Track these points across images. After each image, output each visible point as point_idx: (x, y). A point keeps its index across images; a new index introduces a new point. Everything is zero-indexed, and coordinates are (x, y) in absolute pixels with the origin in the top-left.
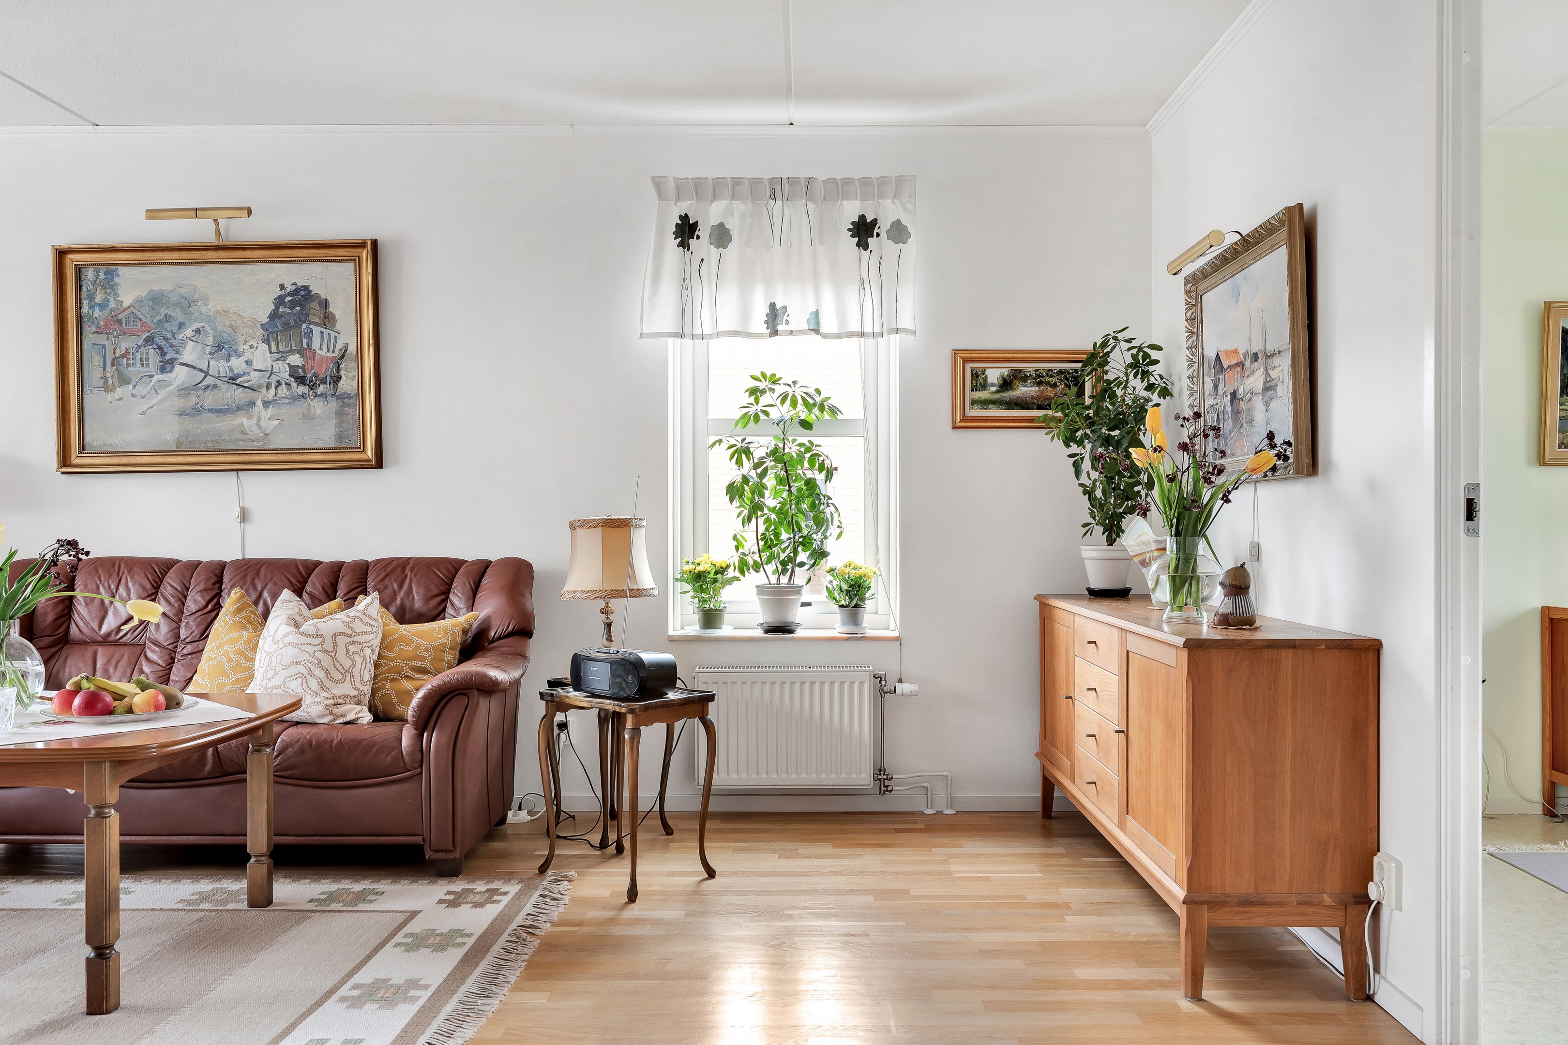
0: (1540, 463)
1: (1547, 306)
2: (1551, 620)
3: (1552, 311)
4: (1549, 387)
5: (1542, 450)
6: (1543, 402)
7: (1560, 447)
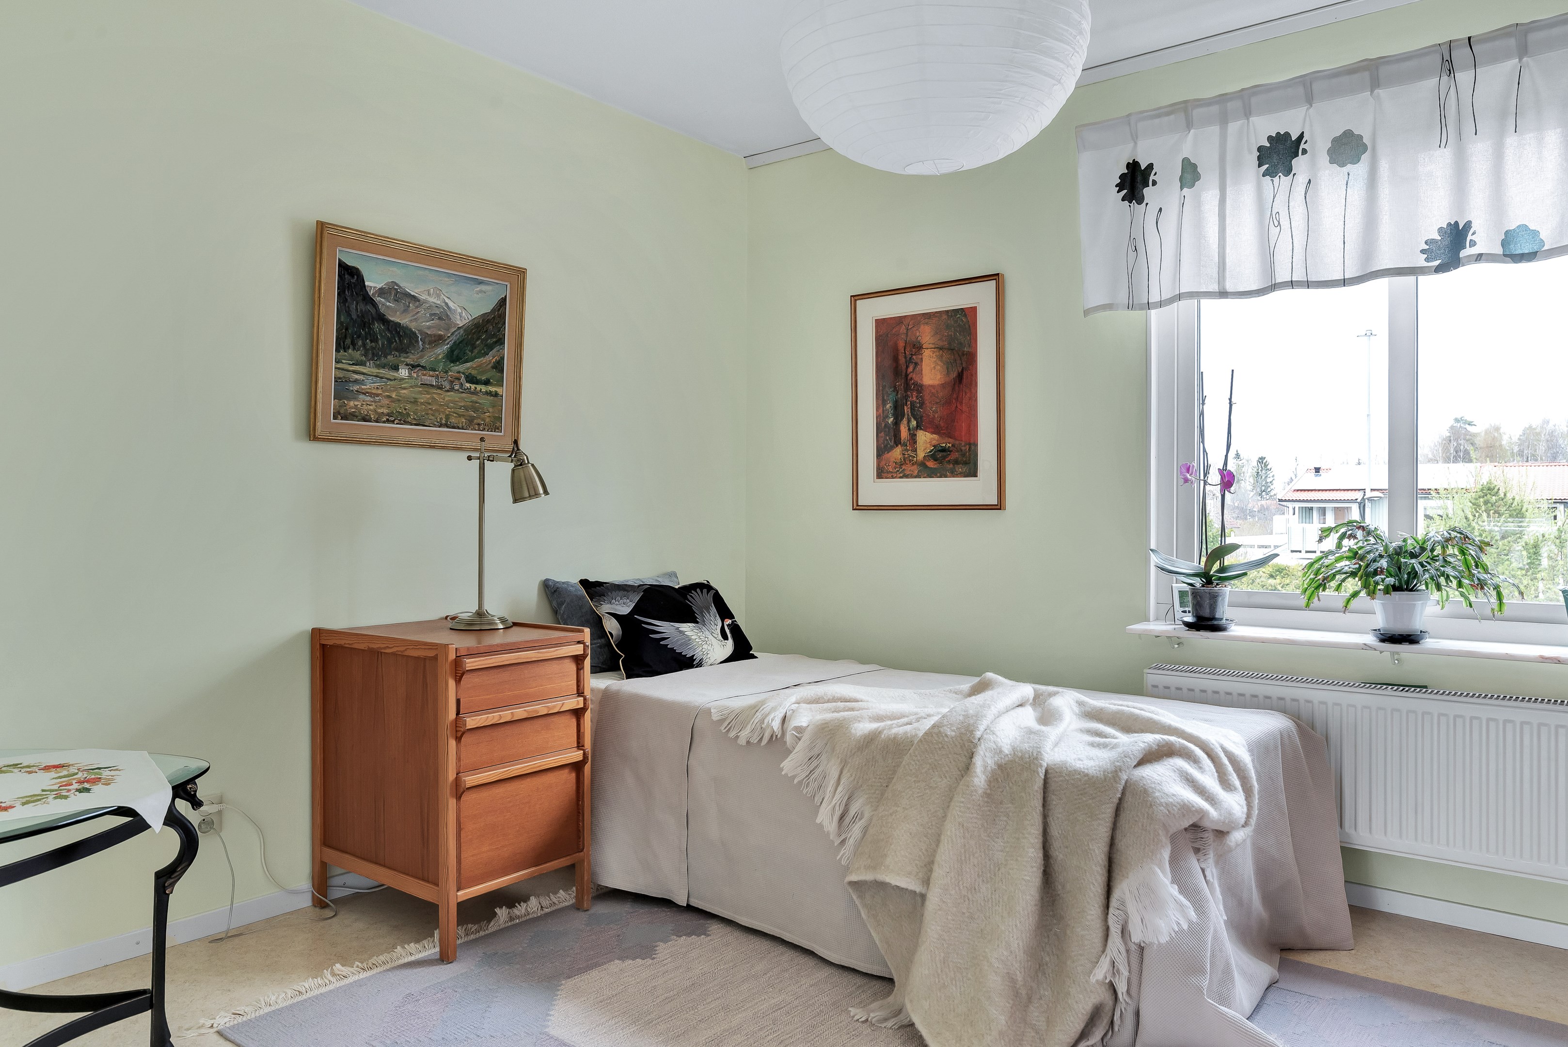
0: (310, 437)
1: (320, 227)
2: (323, 646)
3: (326, 234)
4: (322, 337)
5: (312, 420)
6: (314, 355)
7: (335, 418)
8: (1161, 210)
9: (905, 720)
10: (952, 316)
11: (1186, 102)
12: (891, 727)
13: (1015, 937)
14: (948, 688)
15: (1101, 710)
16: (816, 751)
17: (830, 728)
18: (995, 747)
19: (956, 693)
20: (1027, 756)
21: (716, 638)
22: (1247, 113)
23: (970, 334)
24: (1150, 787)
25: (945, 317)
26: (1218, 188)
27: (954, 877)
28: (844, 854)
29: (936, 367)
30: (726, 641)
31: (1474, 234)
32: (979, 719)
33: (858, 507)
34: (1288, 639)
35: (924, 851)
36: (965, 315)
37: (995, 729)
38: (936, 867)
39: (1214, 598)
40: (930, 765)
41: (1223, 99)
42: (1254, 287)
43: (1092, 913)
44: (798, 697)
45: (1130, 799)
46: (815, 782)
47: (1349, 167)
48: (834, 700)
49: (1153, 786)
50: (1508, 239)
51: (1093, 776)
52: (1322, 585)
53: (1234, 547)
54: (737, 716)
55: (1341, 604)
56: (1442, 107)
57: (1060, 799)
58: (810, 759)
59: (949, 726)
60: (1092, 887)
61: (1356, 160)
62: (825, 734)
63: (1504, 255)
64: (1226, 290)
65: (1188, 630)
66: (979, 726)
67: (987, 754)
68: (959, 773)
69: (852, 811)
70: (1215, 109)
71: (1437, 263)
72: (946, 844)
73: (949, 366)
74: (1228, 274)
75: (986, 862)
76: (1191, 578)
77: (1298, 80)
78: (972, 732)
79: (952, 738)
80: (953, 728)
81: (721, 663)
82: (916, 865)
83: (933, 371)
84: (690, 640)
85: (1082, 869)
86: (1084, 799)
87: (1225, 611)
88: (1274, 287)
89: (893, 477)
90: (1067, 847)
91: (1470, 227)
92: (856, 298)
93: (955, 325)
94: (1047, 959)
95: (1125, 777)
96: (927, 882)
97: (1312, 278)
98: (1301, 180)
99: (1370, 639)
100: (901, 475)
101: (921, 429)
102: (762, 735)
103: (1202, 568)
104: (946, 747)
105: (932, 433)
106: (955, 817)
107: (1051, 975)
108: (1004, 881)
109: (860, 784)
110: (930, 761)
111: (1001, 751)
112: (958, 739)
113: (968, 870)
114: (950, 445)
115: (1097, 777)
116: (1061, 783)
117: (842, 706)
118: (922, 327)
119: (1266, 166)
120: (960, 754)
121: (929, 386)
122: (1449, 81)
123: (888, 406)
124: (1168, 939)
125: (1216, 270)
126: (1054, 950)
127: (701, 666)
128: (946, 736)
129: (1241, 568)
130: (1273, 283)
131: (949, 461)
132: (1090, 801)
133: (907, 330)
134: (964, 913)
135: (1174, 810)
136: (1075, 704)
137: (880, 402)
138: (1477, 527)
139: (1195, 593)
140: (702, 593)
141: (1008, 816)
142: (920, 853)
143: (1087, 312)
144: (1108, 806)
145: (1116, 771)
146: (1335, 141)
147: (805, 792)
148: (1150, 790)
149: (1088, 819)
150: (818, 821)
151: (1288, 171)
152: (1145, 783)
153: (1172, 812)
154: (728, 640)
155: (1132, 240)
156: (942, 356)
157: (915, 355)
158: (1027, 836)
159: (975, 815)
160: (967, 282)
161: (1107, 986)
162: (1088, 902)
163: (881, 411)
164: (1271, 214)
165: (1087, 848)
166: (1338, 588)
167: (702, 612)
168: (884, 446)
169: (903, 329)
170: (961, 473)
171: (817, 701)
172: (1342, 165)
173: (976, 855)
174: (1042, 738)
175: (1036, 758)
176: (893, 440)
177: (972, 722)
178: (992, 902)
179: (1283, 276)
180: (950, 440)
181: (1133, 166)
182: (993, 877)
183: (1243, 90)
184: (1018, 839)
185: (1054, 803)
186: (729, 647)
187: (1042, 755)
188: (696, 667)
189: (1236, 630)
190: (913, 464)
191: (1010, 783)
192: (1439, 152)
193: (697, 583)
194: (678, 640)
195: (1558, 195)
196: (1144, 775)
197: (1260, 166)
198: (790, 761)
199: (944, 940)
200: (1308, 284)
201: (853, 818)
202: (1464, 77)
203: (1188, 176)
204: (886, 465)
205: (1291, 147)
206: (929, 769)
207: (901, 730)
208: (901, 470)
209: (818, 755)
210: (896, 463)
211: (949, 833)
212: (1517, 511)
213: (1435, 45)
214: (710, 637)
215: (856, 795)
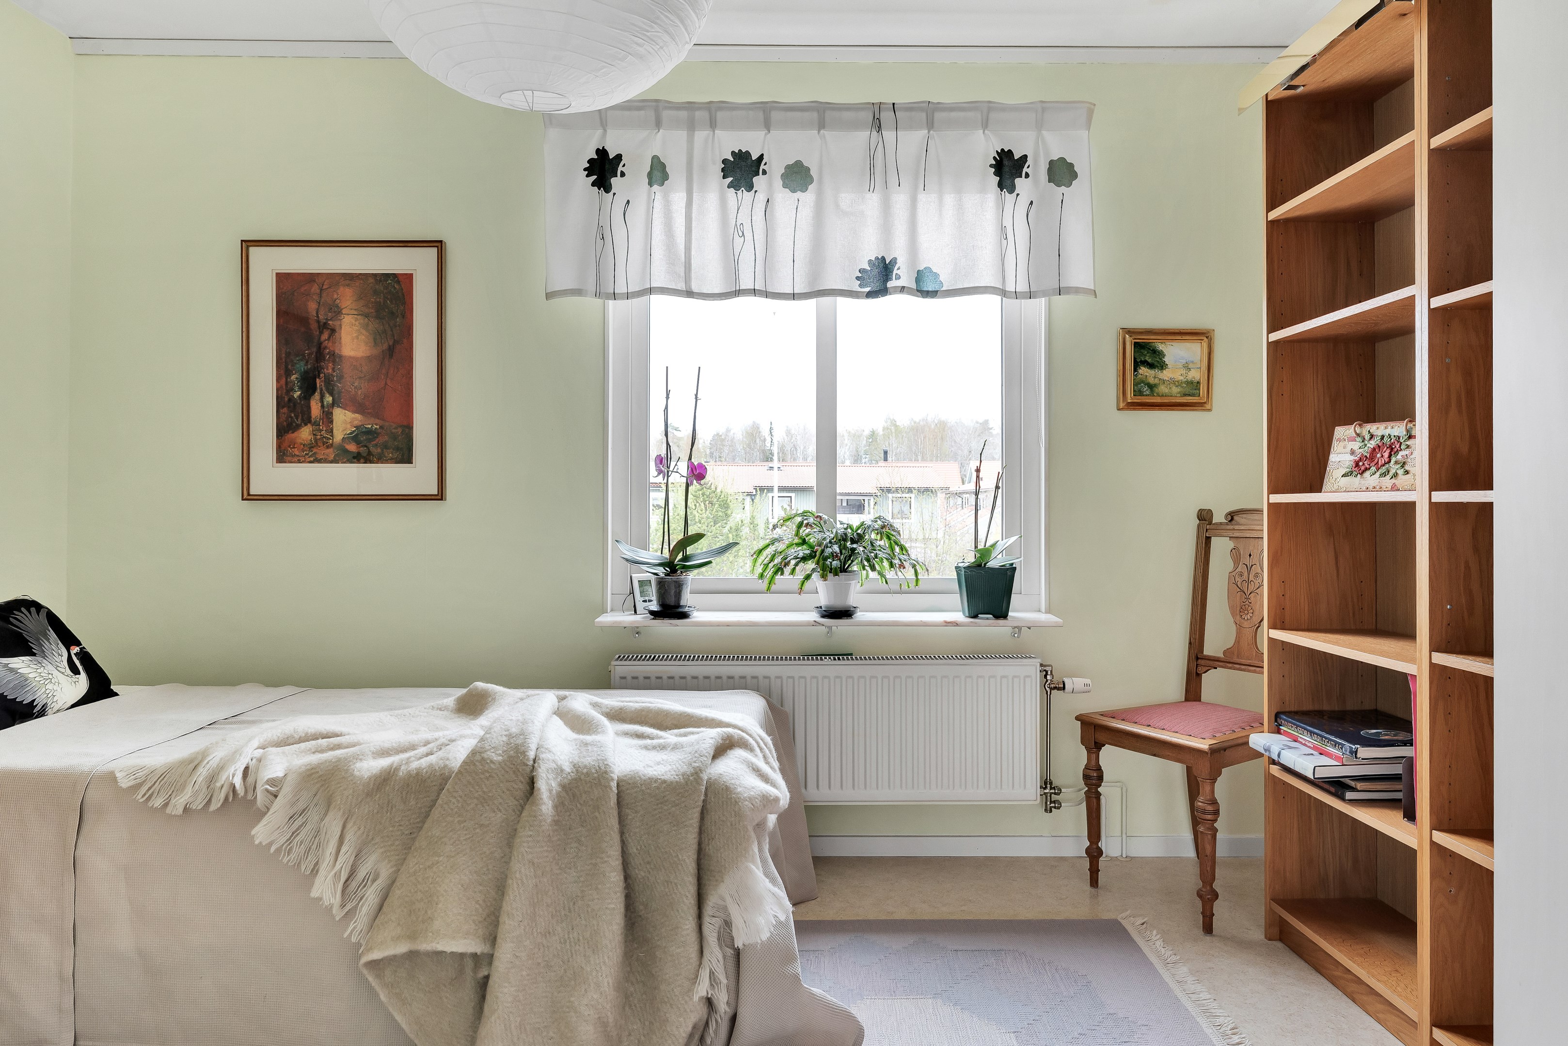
8: (628, 202)
9: (422, 750)
10: (380, 281)
11: (657, 101)
12: (408, 761)
13: (604, 976)
14: (428, 705)
15: (621, 709)
16: (301, 805)
17: (321, 773)
18: (556, 767)
19: (440, 709)
20: (593, 771)
21: (63, 673)
22: (713, 125)
23: (404, 303)
24: (730, 784)
25: (371, 280)
26: (685, 191)
27: (528, 925)
28: (355, 928)
29: (360, 337)
30: (77, 676)
31: (898, 269)
32: (527, 737)
33: (249, 497)
34: (751, 621)
35: (481, 902)
36: (398, 282)
37: (549, 747)
38: (504, 918)
39: (679, 586)
40: (477, 799)
41: (690, 106)
42: (717, 291)
43: (687, 927)
44: (261, 740)
45: (713, 799)
46: (300, 845)
47: (799, 194)
48: (315, 737)
49: (733, 782)
50: (919, 277)
51: (672, 782)
52: (779, 570)
53: (699, 536)
54: (162, 776)
55: (797, 586)
56: (872, 158)
57: (636, 812)
58: (291, 817)
59: (492, 751)
60: (685, 899)
61: (804, 189)
62: (312, 782)
63: (918, 290)
64: (690, 288)
65: (653, 619)
66: (530, 745)
67: (550, 777)
68: (516, 803)
69: (361, 874)
70: (684, 114)
71: (867, 289)
72: (516, 889)
73: (377, 337)
74: (693, 275)
75: (559, 899)
76: (654, 567)
77: (758, 105)
78: (524, 753)
79: (500, 763)
80: (498, 752)
81: (73, 706)
82: (474, 921)
83: (355, 340)
84: (26, 680)
85: (671, 883)
86: (666, 808)
87: (688, 599)
88: (738, 293)
89: (299, 462)
90: (649, 863)
91: (896, 263)
92: (249, 244)
93: (385, 291)
94: (632, 989)
95: (706, 778)
96: (492, 939)
97: (770, 289)
98: (761, 197)
99: (814, 616)
100: (312, 459)
101: (338, 406)
102: (209, 797)
103: (667, 559)
104: (494, 775)
105: (354, 412)
106: (523, 855)
107: (638, 1005)
108: (582, 916)
109: (370, 837)
110: (476, 795)
111: (562, 770)
112: (508, 763)
113: (542, 913)
114: (378, 427)
115: (677, 782)
116: (635, 795)
117: (325, 744)
118: (342, 289)
119: (731, 179)
120: (514, 781)
121: (350, 357)
122: (879, 136)
123: (293, 377)
124: (768, 935)
125: (683, 269)
126: (638, 978)
127: (43, 715)
128: (492, 762)
129: (703, 557)
130: (738, 289)
131: (376, 445)
132: (674, 809)
133: (321, 290)
134: (539, 964)
135: (756, 803)
136: (590, 706)
137: (282, 372)
138: (697, 515)
139: (661, 583)
140: (30, 613)
141: (579, 841)
142: (478, 906)
143: (549, 296)
144: (695, 810)
145: (696, 773)
146: (788, 167)
147: (285, 860)
148: (731, 786)
149: (673, 829)
150: (314, 894)
151: (750, 187)
152: (724, 780)
153: (756, 805)
154: (79, 674)
155: (600, 227)
156: (367, 325)
157: (331, 320)
158: (606, 859)
159: (546, 848)
160: (401, 245)
161: (704, 1000)
162: (681, 917)
163: (283, 381)
164: (736, 225)
165: (676, 859)
166: (793, 571)
167: (38, 640)
168: (288, 425)
169: (315, 289)
170: (391, 459)
171: (284, 742)
172: (794, 191)
173: (550, 893)
174: (602, 749)
175: (606, 772)
176: (300, 418)
177: (519, 741)
178: (570, 942)
179: (746, 283)
180: (377, 421)
181: (602, 153)
182: (568, 914)
183: (711, 102)
184: (595, 865)
185: (630, 817)
186: (82, 684)
187: (610, 767)
188: (36, 718)
189: (698, 616)
190: (328, 447)
191: (578, 805)
192: (869, 195)
193: (16, 600)
194: (9, 682)
195: (952, 247)
196: (720, 772)
197: (724, 177)
198: (265, 825)
199: (519, 1001)
200: (767, 294)
201: (363, 881)
202: (889, 135)
203: (657, 174)
204: (289, 447)
205: (751, 166)
206: (476, 805)
207: (424, 762)
208: (311, 453)
209: (304, 810)
210: (304, 445)
211: (518, 876)
212: (724, 502)
213: (868, 103)
214: (55, 673)
215: (364, 852)
